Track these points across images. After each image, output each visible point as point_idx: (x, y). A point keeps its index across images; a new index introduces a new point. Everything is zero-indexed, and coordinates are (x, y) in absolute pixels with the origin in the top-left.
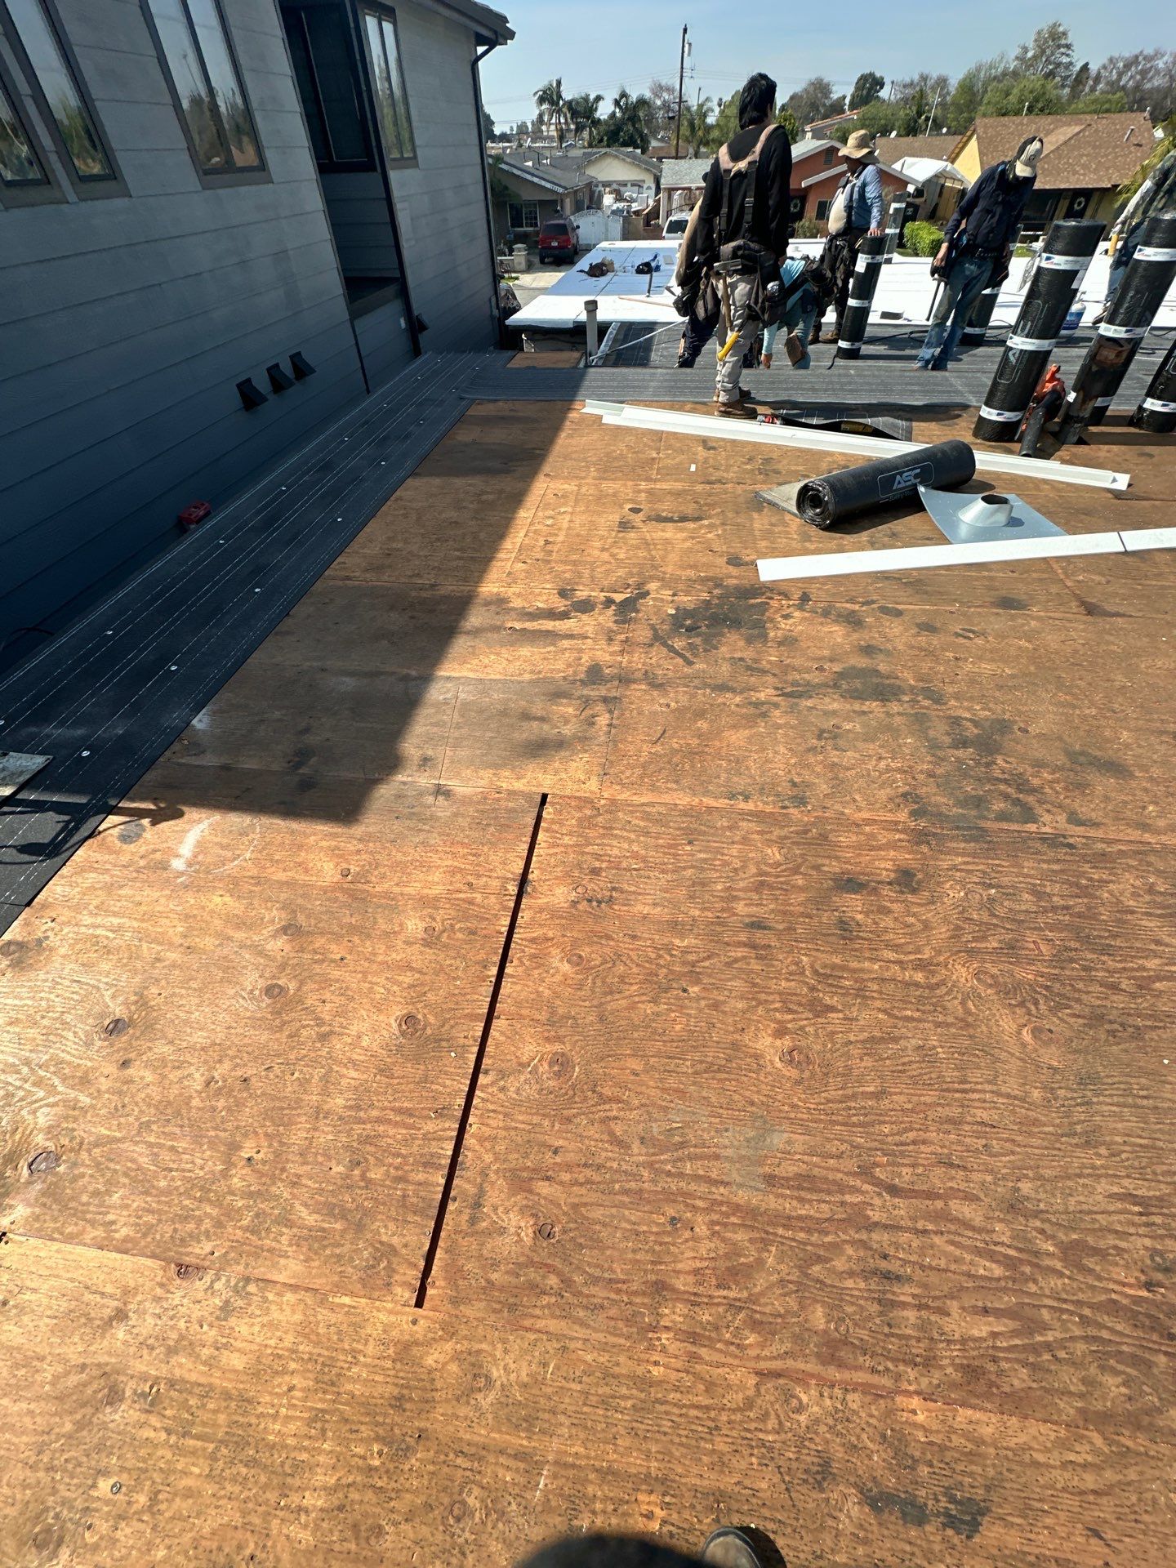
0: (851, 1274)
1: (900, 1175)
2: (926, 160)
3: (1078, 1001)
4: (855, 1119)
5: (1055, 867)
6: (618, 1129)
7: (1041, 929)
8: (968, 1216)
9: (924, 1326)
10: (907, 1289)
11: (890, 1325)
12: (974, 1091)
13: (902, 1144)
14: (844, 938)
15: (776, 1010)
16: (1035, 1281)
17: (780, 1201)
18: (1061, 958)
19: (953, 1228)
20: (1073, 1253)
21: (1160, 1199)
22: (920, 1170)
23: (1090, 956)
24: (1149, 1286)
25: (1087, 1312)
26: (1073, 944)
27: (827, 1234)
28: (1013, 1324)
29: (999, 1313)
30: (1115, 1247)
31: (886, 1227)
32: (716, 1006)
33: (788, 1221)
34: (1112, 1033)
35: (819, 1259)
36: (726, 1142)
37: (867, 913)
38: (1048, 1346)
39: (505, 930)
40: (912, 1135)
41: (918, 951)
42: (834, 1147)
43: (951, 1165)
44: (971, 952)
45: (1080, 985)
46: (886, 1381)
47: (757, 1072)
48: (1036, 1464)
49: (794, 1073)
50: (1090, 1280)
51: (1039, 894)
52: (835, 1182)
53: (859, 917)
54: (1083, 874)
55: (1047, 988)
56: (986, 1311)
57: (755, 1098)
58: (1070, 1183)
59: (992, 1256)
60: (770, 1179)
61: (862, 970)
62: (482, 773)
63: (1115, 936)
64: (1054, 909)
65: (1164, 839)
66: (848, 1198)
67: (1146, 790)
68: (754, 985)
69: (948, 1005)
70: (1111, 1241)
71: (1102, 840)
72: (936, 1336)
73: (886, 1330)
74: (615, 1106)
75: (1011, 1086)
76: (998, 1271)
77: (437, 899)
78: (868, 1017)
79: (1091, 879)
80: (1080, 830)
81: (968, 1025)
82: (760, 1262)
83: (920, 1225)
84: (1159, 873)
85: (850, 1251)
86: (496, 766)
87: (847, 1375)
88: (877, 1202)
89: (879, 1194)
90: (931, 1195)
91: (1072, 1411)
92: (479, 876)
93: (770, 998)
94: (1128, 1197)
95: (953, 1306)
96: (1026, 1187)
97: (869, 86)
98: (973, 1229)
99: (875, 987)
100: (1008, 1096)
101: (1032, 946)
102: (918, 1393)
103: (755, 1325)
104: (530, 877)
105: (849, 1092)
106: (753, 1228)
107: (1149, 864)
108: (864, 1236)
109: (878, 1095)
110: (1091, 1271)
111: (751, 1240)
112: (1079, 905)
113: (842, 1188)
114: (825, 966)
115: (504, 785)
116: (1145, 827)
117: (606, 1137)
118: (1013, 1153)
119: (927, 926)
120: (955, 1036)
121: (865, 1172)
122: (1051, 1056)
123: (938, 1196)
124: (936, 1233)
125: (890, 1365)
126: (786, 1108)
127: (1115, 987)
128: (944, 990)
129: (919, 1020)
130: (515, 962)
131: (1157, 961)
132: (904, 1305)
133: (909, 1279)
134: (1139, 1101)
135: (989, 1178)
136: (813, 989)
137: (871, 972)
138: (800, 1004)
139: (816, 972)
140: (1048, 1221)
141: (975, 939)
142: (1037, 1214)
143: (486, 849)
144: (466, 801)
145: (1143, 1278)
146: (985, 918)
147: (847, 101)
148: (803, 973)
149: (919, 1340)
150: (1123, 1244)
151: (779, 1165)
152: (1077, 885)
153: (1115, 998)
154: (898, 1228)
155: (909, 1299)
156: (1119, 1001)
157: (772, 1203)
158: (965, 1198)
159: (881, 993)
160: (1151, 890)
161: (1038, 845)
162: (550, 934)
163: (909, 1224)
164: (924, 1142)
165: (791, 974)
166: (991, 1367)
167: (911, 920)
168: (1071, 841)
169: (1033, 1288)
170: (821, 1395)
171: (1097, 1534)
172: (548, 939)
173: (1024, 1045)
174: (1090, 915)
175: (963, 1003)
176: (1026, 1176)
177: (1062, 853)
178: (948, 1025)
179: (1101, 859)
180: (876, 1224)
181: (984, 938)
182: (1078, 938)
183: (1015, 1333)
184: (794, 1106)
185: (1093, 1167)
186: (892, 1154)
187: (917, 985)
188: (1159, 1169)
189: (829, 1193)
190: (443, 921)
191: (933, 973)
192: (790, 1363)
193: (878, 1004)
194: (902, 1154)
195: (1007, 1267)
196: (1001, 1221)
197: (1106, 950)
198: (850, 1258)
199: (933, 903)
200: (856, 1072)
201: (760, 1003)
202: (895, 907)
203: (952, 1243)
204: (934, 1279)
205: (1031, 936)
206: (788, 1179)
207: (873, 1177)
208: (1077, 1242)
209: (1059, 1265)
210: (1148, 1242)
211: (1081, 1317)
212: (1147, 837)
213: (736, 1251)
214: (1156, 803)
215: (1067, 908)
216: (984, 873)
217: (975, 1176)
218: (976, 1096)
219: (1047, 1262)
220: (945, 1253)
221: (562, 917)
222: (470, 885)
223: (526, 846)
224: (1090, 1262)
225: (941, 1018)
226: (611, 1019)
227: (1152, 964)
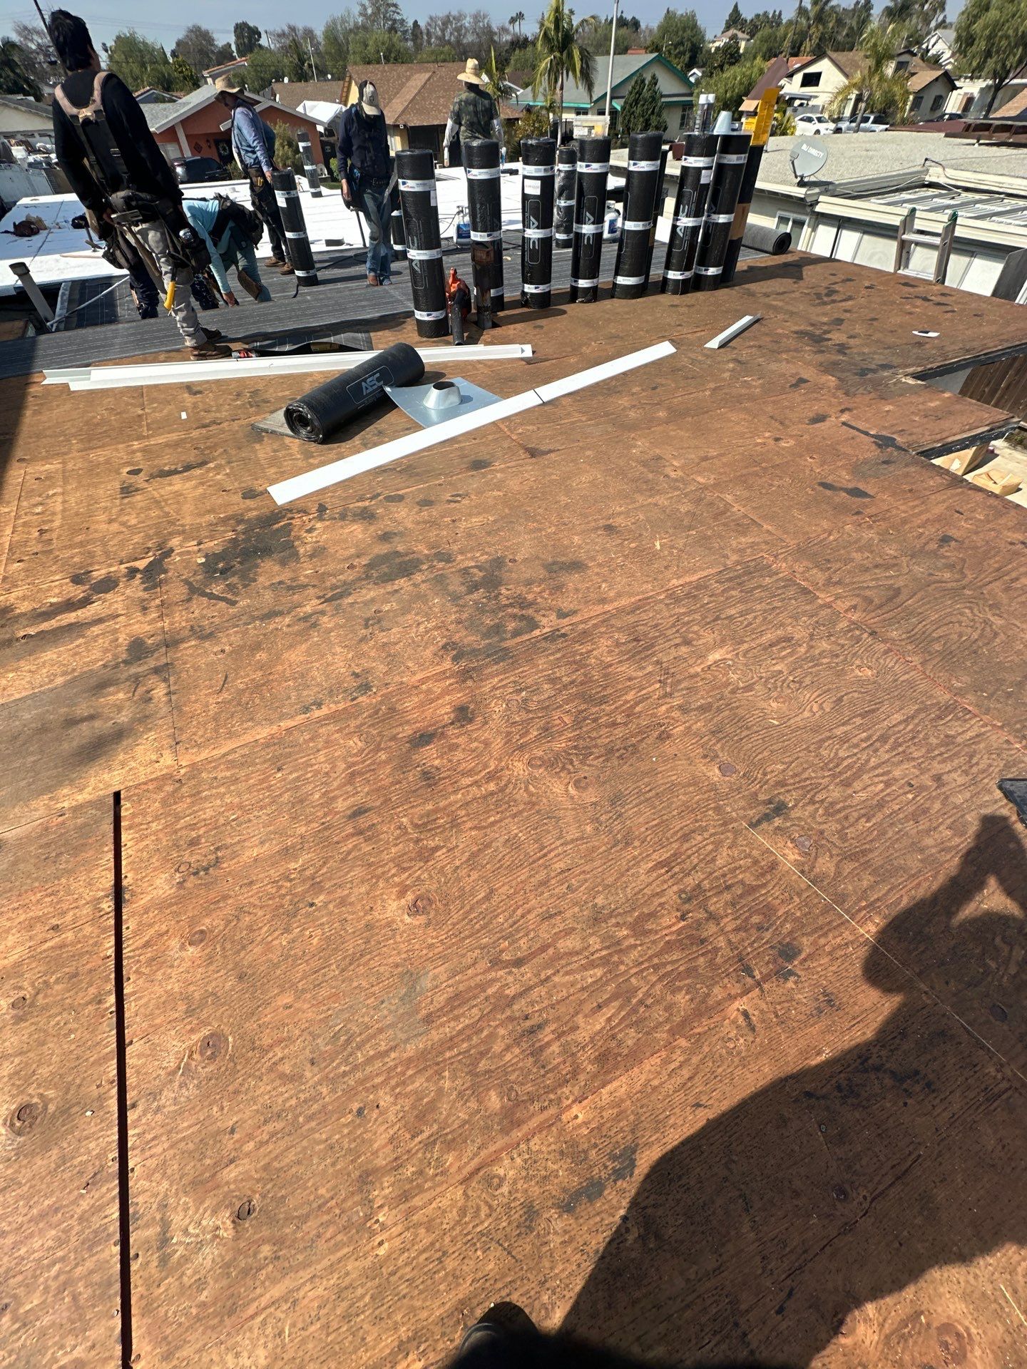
0: (508, 1048)
1: (519, 948)
2: (322, 103)
3: (596, 746)
4: (477, 926)
5: (558, 655)
6: (286, 1068)
7: (561, 706)
8: (571, 946)
9: (565, 1050)
10: (548, 1030)
11: (543, 1067)
12: (549, 852)
13: (515, 923)
14: (430, 786)
15: (394, 875)
16: (622, 963)
17: (441, 1030)
18: (578, 723)
19: (563, 962)
20: (638, 928)
21: (674, 855)
22: (532, 935)
23: (594, 710)
24: (683, 918)
25: (656, 961)
26: (583, 707)
27: (482, 1031)
28: (616, 1004)
29: (607, 1002)
30: (660, 904)
31: (521, 995)
32: (343, 902)
33: (450, 1042)
34: (621, 757)
35: (482, 1054)
36: (385, 1012)
37: (441, 757)
38: (641, 1002)
39: (111, 952)
40: (519, 912)
41: (486, 766)
42: (468, 960)
43: (551, 916)
44: (521, 748)
45: (594, 734)
46: (553, 1111)
47: (394, 936)
48: (655, 1089)
49: (422, 919)
50: (653, 937)
51: (553, 681)
52: (477, 986)
53: (436, 762)
54: (575, 653)
55: (575, 747)
56: (599, 1007)
57: (398, 960)
58: (624, 879)
59: (592, 965)
60: (428, 1019)
61: (450, 804)
62: (34, 804)
63: (605, 689)
64: (565, 687)
65: (616, 604)
66: (490, 991)
67: (598, 574)
68: (370, 865)
69: (517, 797)
70: (657, 901)
71: (582, 622)
72: (575, 1050)
73: (542, 1072)
74: (276, 1049)
75: (573, 833)
76: (599, 972)
77: (18, 964)
78: (465, 840)
79: (581, 654)
80: (566, 621)
81: (534, 804)
82: (440, 1091)
83: (543, 977)
84: (619, 629)
85: (502, 1031)
86: (49, 789)
87: (525, 1128)
88: (510, 979)
89: (510, 973)
90: (544, 949)
91: (665, 1035)
92: (64, 913)
93: (386, 869)
94: (660, 865)
95: (580, 1020)
96: (600, 900)
97: (247, 36)
98: (577, 953)
99: (463, 812)
100: (572, 841)
101: (558, 722)
102: (574, 1102)
103: (450, 1145)
104: (125, 883)
105: (467, 907)
106: (425, 1069)
107: (612, 626)
108: (508, 1013)
109: (487, 898)
110: (650, 931)
111: (428, 1080)
112: (578, 676)
113: (482, 987)
114: (421, 817)
115: (66, 804)
116: (603, 601)
117: (278, 1082)
118: (586, 881)
119: (487, 744)
120: (528, 818)
121: (496, 963)
122: (591, 796)
123: (549, 946)
124: (554, 974)
125: (552, 1096)
126: (425, 952)
127: (614, 724)
128: (511, 786)
129: (500, 821)
130: (133, 977)
131: (633, 692)
132: (548, 1044)
133: (546, 1022)
134: (648, 795)
135: (577, 909)
136: (418, 841)
137: (456, 802)
138: (411, 860)
139: (416, 826)
140: (620, 914)
141: (522, 736)
142: (611, 915)
143: (63, 881)
144: (22, 842)
145: (679, 914)
146: (524, 715)
147: (234, 48)
148: (406, 833)
149: (564, 1062)
150: (663, 900)
151: (432, 1002)
152: (575, 662)
153: (616, 732)
154: (530, 988)
155: (552, 1036)
156: (619, 732)
157: (435, 1036)
158: (567, 934)
159: (468, 815)
160: (618, 644)
161: (544, 644)
162: (164, 928)
163: (536, 980)
164: (529, 912)
165: (396, 839)
166: (614, 1043)
167: (475, 745)
168: (563, 631)
169: (622, 968)
170: (512, 1159)
171: (698, 1105)
172: (162, 935)
173: (572, 798)
174: (588, 680)
175: (526, 790)
176: (598, 892)
177: (560, 643)
178: (520, 812)
179: (585, 636)
180: (514, 997)
181: (527, 732)
182: (585, 701)
183: (621, 1008)
184: (431, 946)
185: (634, 858)
186: (511, 935)
187: (492, 794)
188: (668, 835)
189: (475, 997)
190: (32, 984)
191: (500, 778)
192: (484, 1153)
193: (469, 825)
194: (517, 931)
195: (603, 965)
196: (593, 934)
197: (603, 701)
198: (503, 1037)
199: (486, 723)
200: (468, 889)
201: (378, 878)
202: (461, 740)
203: (567, 973)
204: (562, 1009)
205: (556, 714)
206: (442, 1008)
207: (501, 961)
208: (638, 917)
209: (632, 941)
210: (675, 888)
211: (653, 967)
212: (607, 607)
213: (419, 1096)
214: (605, 581)
215: (572, 682)
216: (514, 682)
217: (568, 914)
218: (553, 854)
219: (626, 943)
220: (564, 985)
221: (171, 905)
222: (55, 928)
223: (111, 855)
224: (649, 926)
225: (515, 810)
226: (250, 972)
227: (630, 696)
